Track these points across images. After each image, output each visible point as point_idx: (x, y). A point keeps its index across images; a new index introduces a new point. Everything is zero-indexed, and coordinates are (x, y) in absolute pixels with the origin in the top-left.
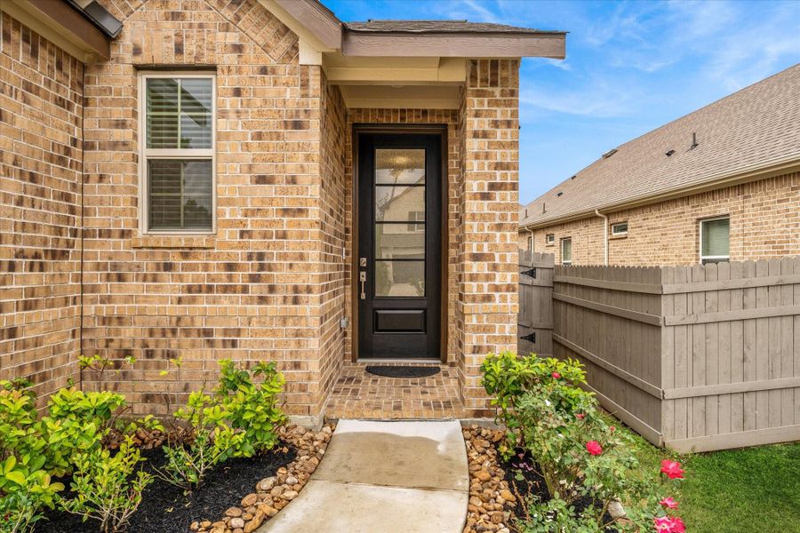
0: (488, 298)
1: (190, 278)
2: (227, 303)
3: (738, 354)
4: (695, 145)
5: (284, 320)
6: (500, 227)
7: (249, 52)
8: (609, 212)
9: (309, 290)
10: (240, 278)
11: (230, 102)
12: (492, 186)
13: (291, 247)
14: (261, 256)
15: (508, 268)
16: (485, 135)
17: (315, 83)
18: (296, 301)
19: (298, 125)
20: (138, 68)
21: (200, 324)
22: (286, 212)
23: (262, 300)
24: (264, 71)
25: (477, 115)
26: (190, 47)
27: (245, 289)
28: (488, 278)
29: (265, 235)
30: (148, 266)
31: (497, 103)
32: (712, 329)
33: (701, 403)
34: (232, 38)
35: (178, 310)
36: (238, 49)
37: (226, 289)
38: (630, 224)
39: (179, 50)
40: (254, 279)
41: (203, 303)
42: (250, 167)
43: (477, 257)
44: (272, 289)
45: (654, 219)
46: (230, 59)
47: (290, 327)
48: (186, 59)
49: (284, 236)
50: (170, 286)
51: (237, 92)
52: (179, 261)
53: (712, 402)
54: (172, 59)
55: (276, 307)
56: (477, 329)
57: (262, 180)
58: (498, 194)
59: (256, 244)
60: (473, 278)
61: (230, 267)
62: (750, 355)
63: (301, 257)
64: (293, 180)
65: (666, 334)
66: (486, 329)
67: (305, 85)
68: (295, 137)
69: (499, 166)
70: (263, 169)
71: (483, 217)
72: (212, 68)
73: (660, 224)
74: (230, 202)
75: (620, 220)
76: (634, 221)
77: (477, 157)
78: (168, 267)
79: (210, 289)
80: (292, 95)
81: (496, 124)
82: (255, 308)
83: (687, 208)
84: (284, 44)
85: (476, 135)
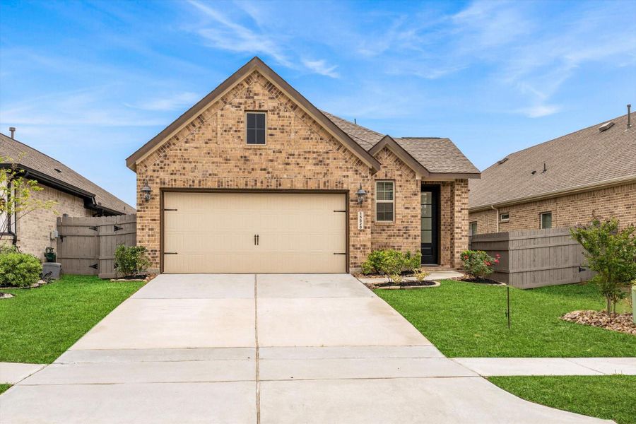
0: (461, 239)
1: (389, 233)
2: (398, 239)
3: (532, 259)
4: (545, 170)
5: (412, 243)
6: (463, 220)
7: (403, 177)
8: (499, 207)
9: (418, 236)
10: (401, 233)
11: (398, 189)
12: (461, 209)
13: (414, 225)
14: (407, 227)
15: (466, 230)
16: (460, 195)
17: (420, 184)
18: (415, 239)
19: (415, 195)
20: (376, 180)
21: (391, 244)
22: (412, 216)
23: (407, 238)
24: (407, 181)
25: (458, 190)
26: (389, 175)
27: (403, 236)
28: (460, 233)
29: (408, 222)
30: (379, 230)
31: (462, 187)
32: (525, 251)
33: (521, 274)
34: (399, 173)
35: (387, 241)
36: (401, 175)
37: (398, 236)
38: (510, 214)
39: (386, 176)
40: (405, 233)
41: (392, 239)
42: (404, 205)
43: (457, 228)
44: (409, 236)
45: (522, 212)
46: (399, 178)
47: (414, 245)
48: (388, 178)
49: (412, 222)
50: (384, 235)
51: (401, 186)
52: (386, 229)
53: (525, 274)
54: (385, 178)
55: (410, 240)
56: (457, 247)
57: (407, 208)
58: (463, 211)
59: (405, 224)
60: (457, 233)
61: (399, 230)
62: (536, 260)
63: (417, 227)
64: (414, 208)
65: (510, 253)
66: (460, 247)
67: (417, 185)
68: (415, 198)
69: (463, 204)
70: (406, 206)
71: (459, 217)
72: (394, 180)
73: (524, 215)
74: (399, 214)
75: (505, 211)
76: (512, 212)
77: (457, 201)
78: (384, 230)
79: (394, 236)
80: (414, 187)
81: (462, 192)
82: (405, 240)
83: (536, 207)
84: (412, 174)
85: (457, 195)
